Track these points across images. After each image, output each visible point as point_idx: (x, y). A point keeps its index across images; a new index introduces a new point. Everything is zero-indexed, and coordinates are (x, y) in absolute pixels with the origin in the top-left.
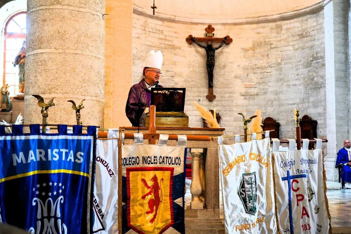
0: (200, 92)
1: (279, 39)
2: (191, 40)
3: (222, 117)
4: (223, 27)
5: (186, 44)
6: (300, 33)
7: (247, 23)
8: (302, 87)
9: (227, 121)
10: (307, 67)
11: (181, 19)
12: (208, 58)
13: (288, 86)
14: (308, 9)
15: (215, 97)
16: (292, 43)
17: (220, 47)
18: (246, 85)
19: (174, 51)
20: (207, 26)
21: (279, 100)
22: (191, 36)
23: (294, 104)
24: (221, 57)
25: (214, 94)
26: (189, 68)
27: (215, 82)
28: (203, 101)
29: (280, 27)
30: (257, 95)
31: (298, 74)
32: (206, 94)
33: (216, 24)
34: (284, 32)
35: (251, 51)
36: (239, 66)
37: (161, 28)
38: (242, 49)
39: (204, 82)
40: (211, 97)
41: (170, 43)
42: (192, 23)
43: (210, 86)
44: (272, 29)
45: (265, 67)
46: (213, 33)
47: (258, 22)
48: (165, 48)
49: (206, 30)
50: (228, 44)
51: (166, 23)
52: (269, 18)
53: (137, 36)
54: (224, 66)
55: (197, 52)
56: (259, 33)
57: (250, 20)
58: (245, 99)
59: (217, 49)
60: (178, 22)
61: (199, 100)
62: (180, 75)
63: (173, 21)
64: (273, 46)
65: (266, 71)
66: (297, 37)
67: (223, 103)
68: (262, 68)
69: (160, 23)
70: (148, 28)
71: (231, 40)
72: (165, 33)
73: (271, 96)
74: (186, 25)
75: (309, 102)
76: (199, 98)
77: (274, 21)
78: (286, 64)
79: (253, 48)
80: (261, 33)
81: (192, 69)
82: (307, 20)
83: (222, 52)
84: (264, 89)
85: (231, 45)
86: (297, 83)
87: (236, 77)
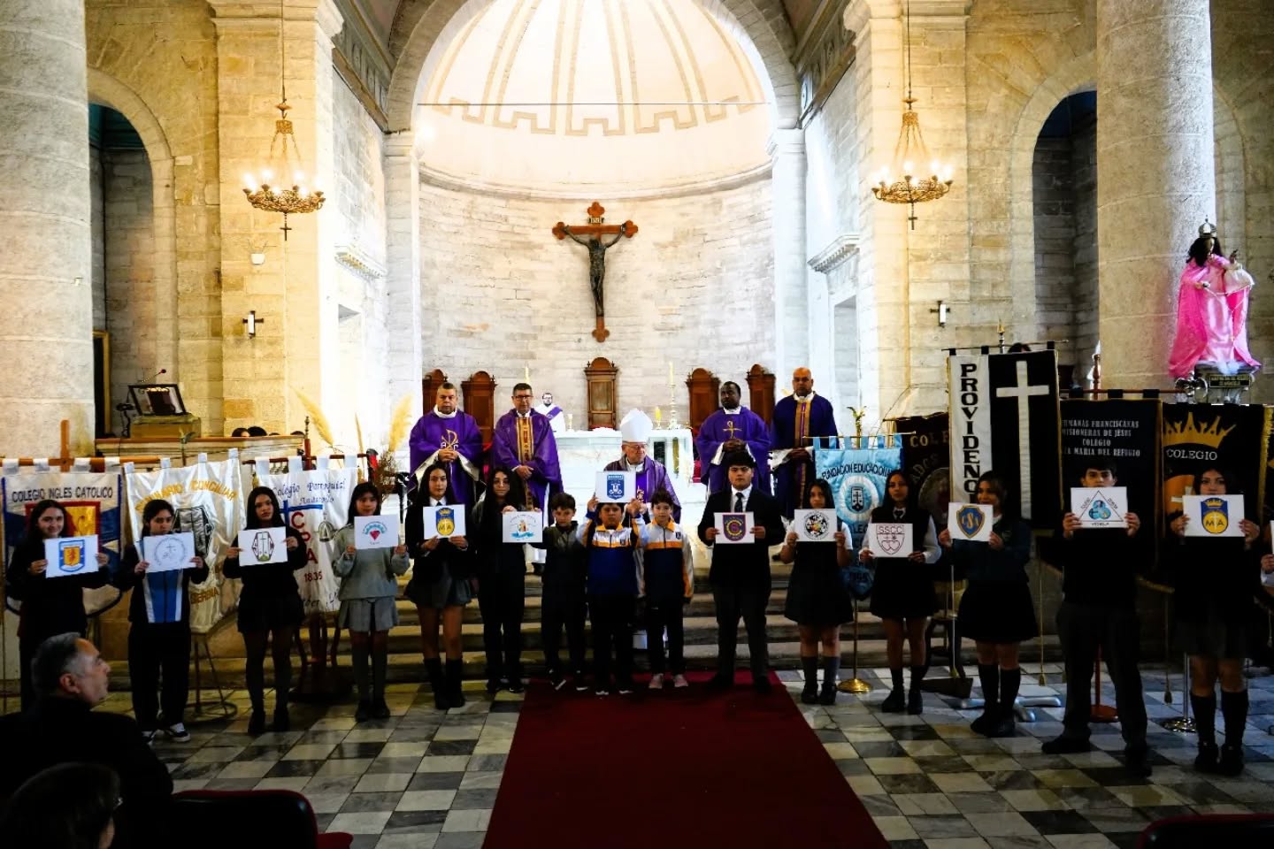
0: (581, 325)
1: (718, 224)
2: (561, 231)
3: (621, 369)
4: (621, 204)
5: (553, 239)
6: (750, 214)
7: (663, 197)
8: (752, 315)
9: (631, 377)
10: (760, 277)
11: (542, 194)
12: (592, 262)
13: (733, 311)
14: (761, 169)
15: (607, 333)
16: (737, 233)
17: (614, 243)
18: (664, 310)
19: (529, 253)
20: (590, 205)
21: (718, 336)
22: (561, 224)
23: (741, 344)
24: (619, 259)
25: (607, 328)
26: (560, 282)
27: (607, 305)
28: (587, 341)
29: (718, 202)
30: (682, 328)
31: (747, 290)
32: (592, 328)
33: (608, 200)
34: (724, 212)
35: (671, 249)
36: (650, 275)
37: (503, 213)
38: (656, 244)
39: (588, 306)
40: (601, 334)
41: (523, 239)
42: (563, 200)
43: (600, 315)
44: (705, 206)
45: (695, 278)
46: (603, 216)
47: (682, 195)
48: (513, 248)
49: (589, 211)
50: (630, 236)
51: (513, 202)
52: (699, 186)
53: (455, 229)
54: (624, 276)
55: (575, 252)
56: (683, 215)
57: (667, 191)
58: (662, 335)
59: (609, 246)
60: (538, 199)
61: (580, 340)
62: (543, 296)
63: (528, 198)
64: (707, 238)
65: (696, 284)
66: (745, 222)
67: (623, 343)
68: (690, 280)
69: (503, 203)
70: (477, 213)
71: (635, 229)
72: (512, 221)
73: (704, 330)
74: (551, 205)
75: (763, 341)
76: (579, 336)
77: (709, 191)
78: (728, 270)
79: (674, 244)
80: (687, 215)
81: (564, 284)
82: (760, 190)
83: (619, 251)
84: (693, 316)
85: (636, 237)
86: (746, 304)
87: (646, 297)
